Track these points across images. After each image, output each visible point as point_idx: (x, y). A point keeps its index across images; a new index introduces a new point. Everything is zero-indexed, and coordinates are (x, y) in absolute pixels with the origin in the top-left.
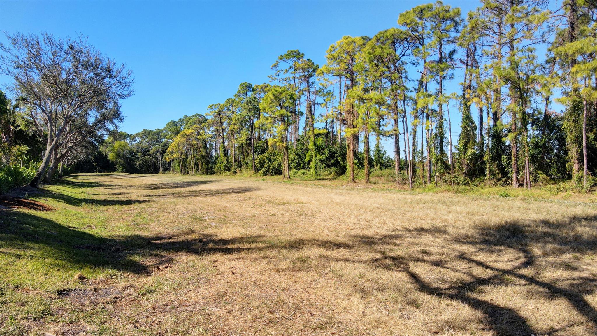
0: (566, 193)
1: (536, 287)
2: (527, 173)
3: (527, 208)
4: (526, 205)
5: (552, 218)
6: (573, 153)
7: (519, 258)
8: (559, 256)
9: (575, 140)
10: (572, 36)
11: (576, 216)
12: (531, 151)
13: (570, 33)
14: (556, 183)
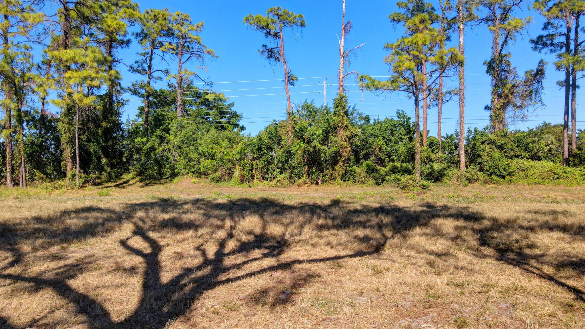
0: (61, 190)
1: (22, 284)
2: (22, 173)
3: (19, 207)
4: (18, 204)
5: (44, 214)
6: (67, 154)
7: (7, 258)
8: (48, 249)
9: (69, 141)
10: (66, 43)
11: (67, 210)
12: (27, 149)
13: (64, 40)
14: (52, 181)
